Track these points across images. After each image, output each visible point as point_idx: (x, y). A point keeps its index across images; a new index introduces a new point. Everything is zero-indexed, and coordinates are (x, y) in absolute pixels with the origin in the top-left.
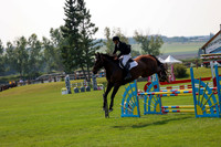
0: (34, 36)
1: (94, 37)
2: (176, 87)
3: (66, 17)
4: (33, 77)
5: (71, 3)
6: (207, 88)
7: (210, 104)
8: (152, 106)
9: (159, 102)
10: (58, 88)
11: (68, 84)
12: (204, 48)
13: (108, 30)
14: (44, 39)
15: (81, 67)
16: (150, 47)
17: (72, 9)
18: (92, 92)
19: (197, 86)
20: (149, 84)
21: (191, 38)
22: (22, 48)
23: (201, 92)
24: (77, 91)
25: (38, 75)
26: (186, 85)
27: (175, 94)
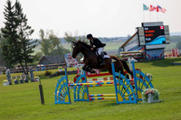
1: (30, 37)
2: (100, 79)
3: (6, 21)
5: (9, 8)
7: (128, 93)
8: (81, 95)
9: (87, 91)
11: (9, 77)
12: (123, 47)
13: (42, 31)
15: (20, 62)
17: (11, 14)
18: (30, 83)
20: (78, 76)
21: (113, 39)
23: (121, 83)
24: (16, 82)
26: (108, 77)
27: (100, 85)
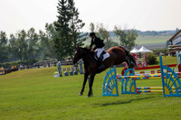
0: (32, 30)
1: (81, 31)
2: (147, 72)
3: (59, 15)
4: (31, 63)
5: (63, 3)
6: (173, 73)
7: (176, 86)
8: (128, 88)
9: (134, 84)
10: (51, 72)
11: (59, 69)
12: (171, 40)
13: (92, 25)
14: (41, 32)
15: (71, 55)
16: (127, 39)
17: (64, 8)
18: (79, 75)
19: (165, 71)
20: (126, 69)
21: (161, 32)
22: (22, 39)
23: (168, 76)
24: (66, 75)
25: (35, 61)
26: (156, 70)
27: (147, 78)
